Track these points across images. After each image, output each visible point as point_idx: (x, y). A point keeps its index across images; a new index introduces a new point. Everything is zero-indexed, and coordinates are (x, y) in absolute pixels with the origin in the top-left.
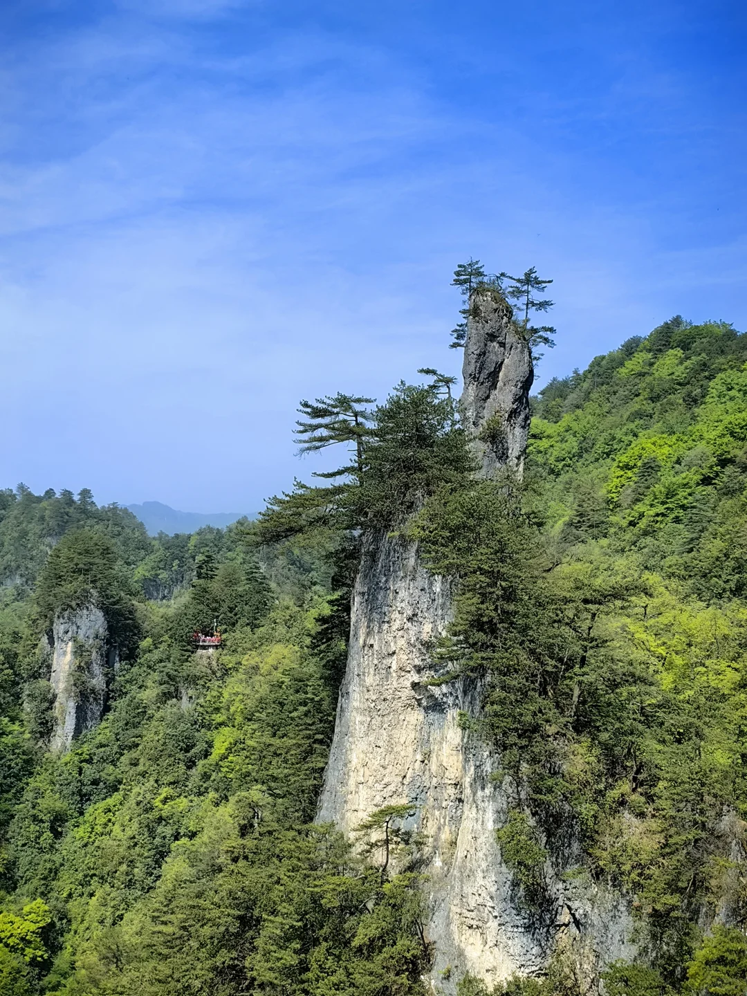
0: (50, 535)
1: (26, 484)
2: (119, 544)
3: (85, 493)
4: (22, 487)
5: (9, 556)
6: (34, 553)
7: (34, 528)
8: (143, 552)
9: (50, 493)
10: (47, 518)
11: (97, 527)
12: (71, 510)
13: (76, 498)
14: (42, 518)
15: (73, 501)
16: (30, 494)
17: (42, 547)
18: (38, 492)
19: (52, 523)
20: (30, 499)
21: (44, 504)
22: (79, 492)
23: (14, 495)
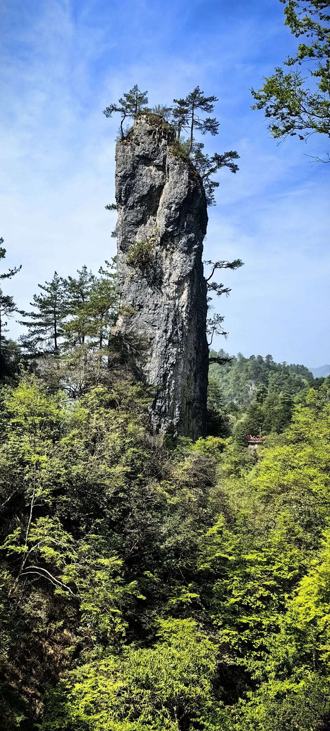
0: (251, 379)
1: (242, 353)
2: (286, 383)
3: (269, 357)
4: (240, 355)
5: (231, 389)
6: (243, 388)
7: (243, 375)
8: (299, 388)
9: (252, 357)
10: (249, 370)
11: (274, 374)
12: (262, 366)
13: (264, 359)
14: (247, 370)
15: (263, 362)
16: (244, 358)
17: (247, 385)
18: (247, 357)
19: (252, 372)
20: (243, 360)
21: (248, 363)
22: (266, 356)
23: (236, 359)
